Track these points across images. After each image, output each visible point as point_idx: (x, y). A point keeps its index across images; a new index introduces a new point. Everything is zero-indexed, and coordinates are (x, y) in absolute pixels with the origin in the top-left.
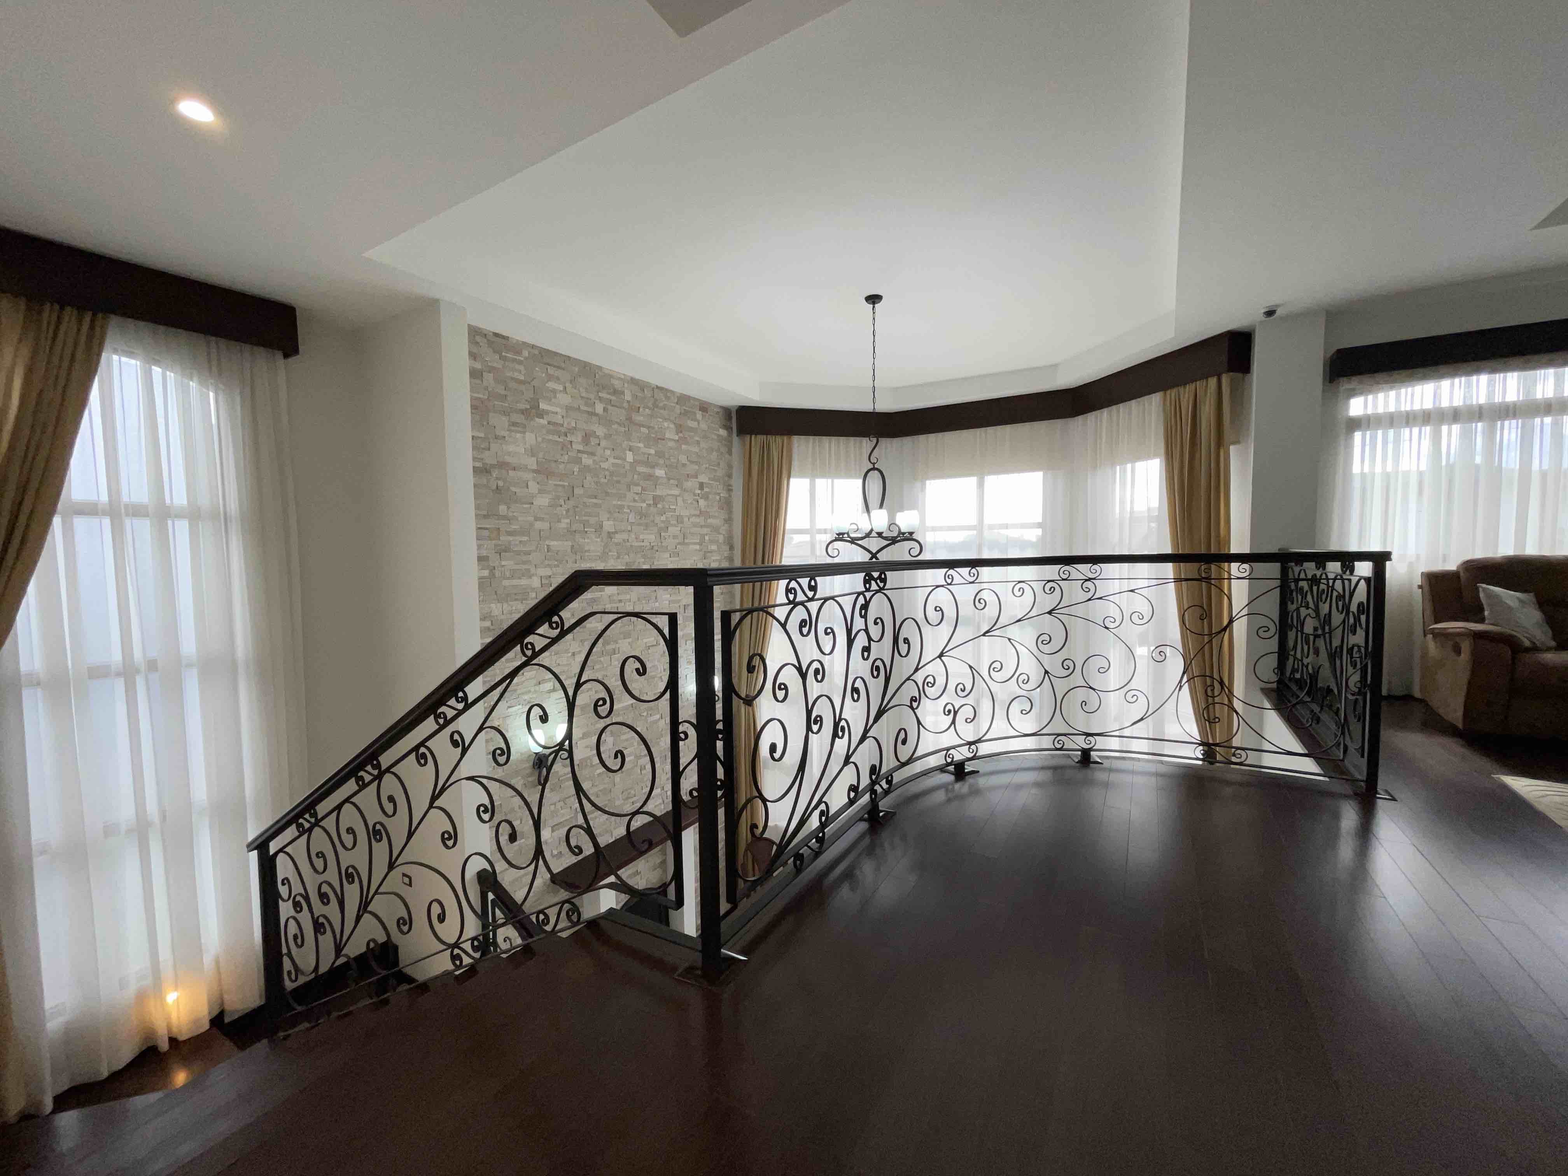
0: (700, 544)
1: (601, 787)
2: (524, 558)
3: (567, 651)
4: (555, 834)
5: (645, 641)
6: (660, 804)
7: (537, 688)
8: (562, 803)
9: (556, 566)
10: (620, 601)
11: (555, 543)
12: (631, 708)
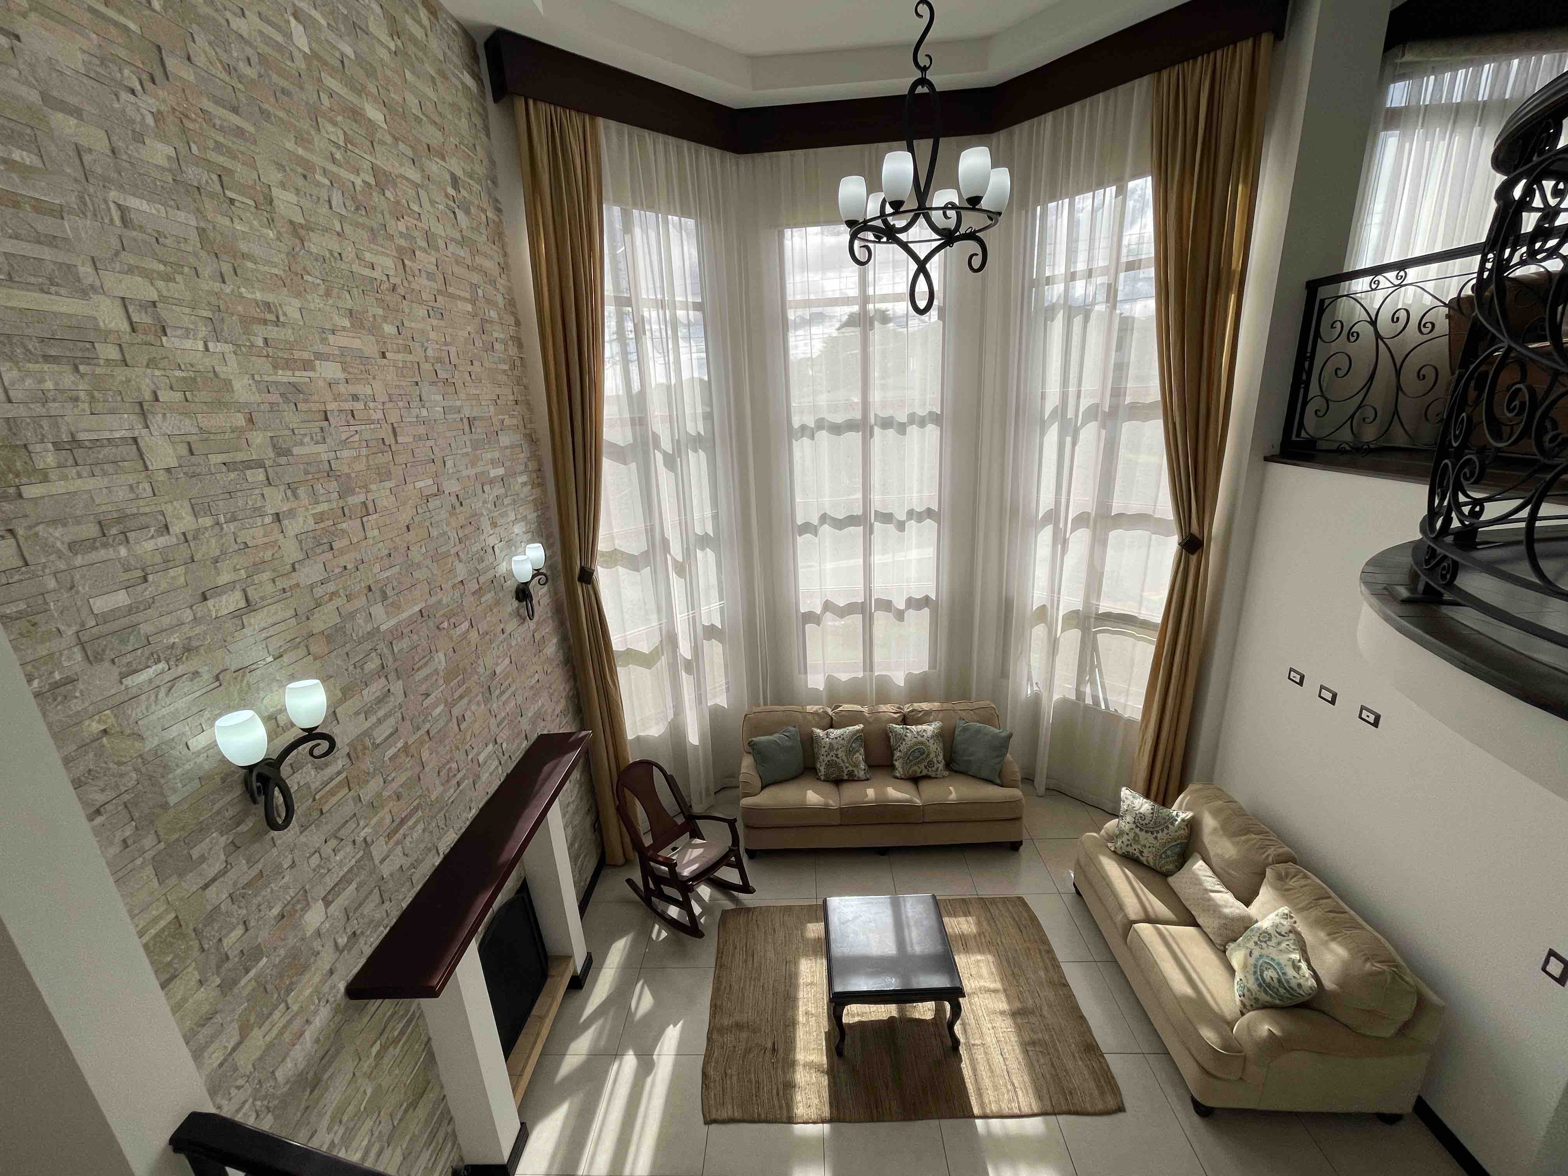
0: (473, 301)
1: (402, 778)
2: (45, 225)
3: (258, 512)
4: (332, 908)
5: (419, 485)
6: (497, 767)
7: (200, 609)
8: (333, 843)
9: (169, 279)
10: (355, 398)
11: (144, 206)
12: (420, 620)
